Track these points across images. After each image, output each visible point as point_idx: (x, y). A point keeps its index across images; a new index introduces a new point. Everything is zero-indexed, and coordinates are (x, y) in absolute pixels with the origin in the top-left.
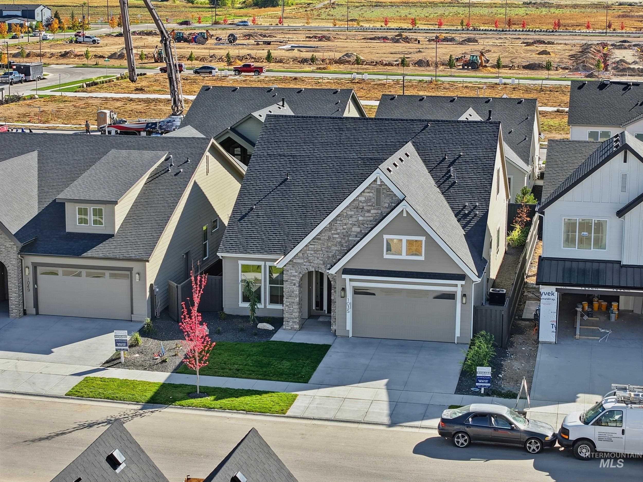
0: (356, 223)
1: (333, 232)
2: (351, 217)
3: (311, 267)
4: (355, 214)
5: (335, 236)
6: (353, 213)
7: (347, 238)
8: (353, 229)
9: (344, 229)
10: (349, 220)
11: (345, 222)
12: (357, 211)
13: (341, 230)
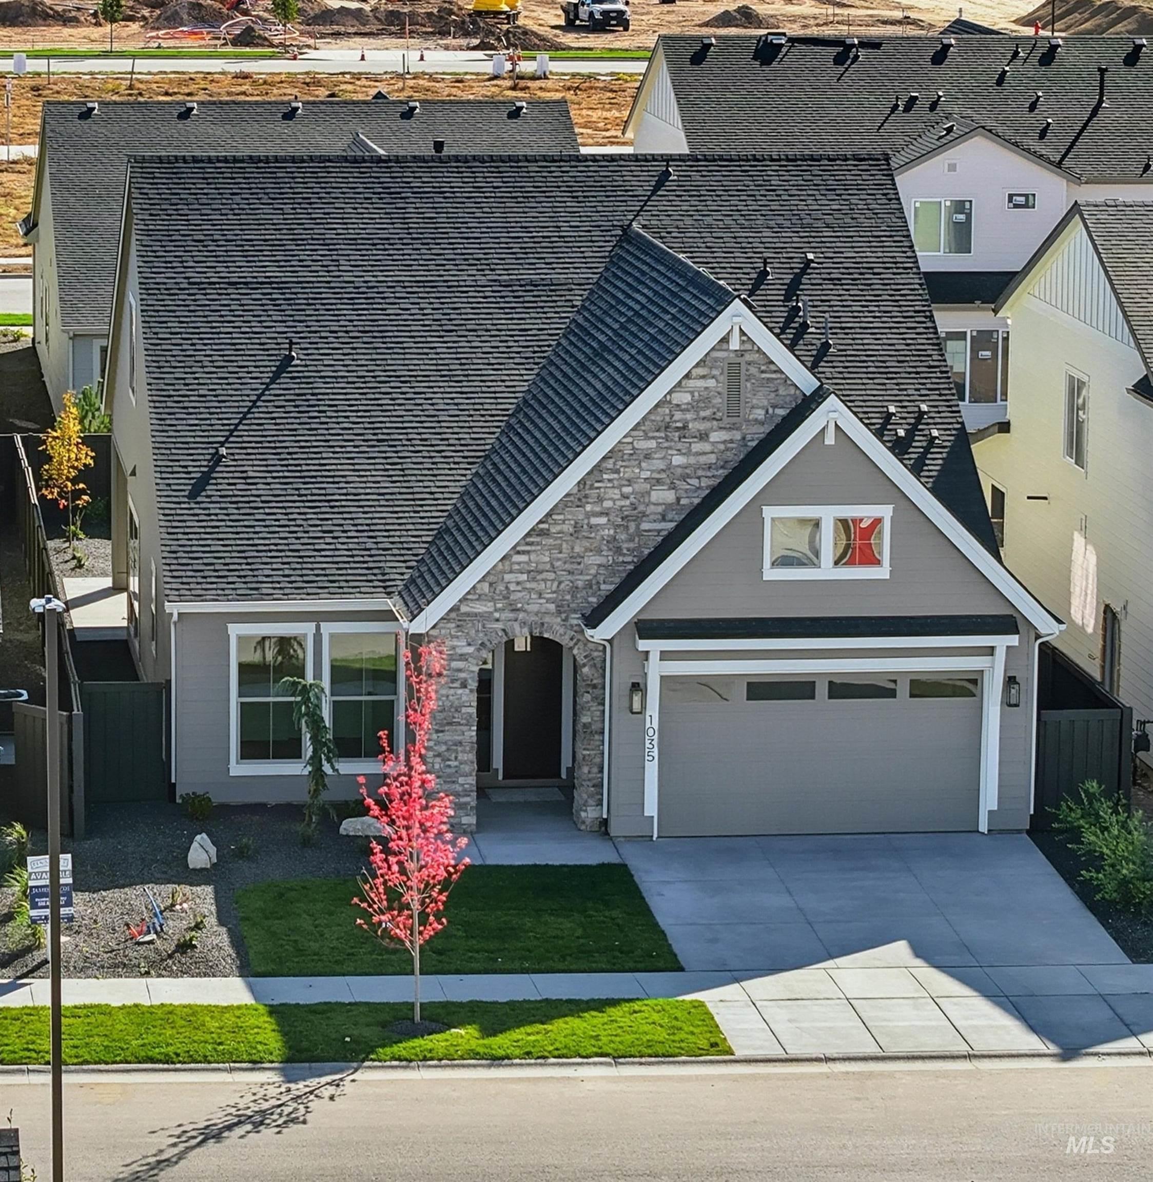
0: (663, 476)
1: (588, 508)
2: (647, 457)
3: (516, 626)
4: (659, 447)
5: (594, 521)
6: (652, 444)
7: (632, 526)
8: (655, 496)
9: (625, 497)
10: (641, 469)
11: (627, 473)
12: (667, 439)
13: (614, 500)
